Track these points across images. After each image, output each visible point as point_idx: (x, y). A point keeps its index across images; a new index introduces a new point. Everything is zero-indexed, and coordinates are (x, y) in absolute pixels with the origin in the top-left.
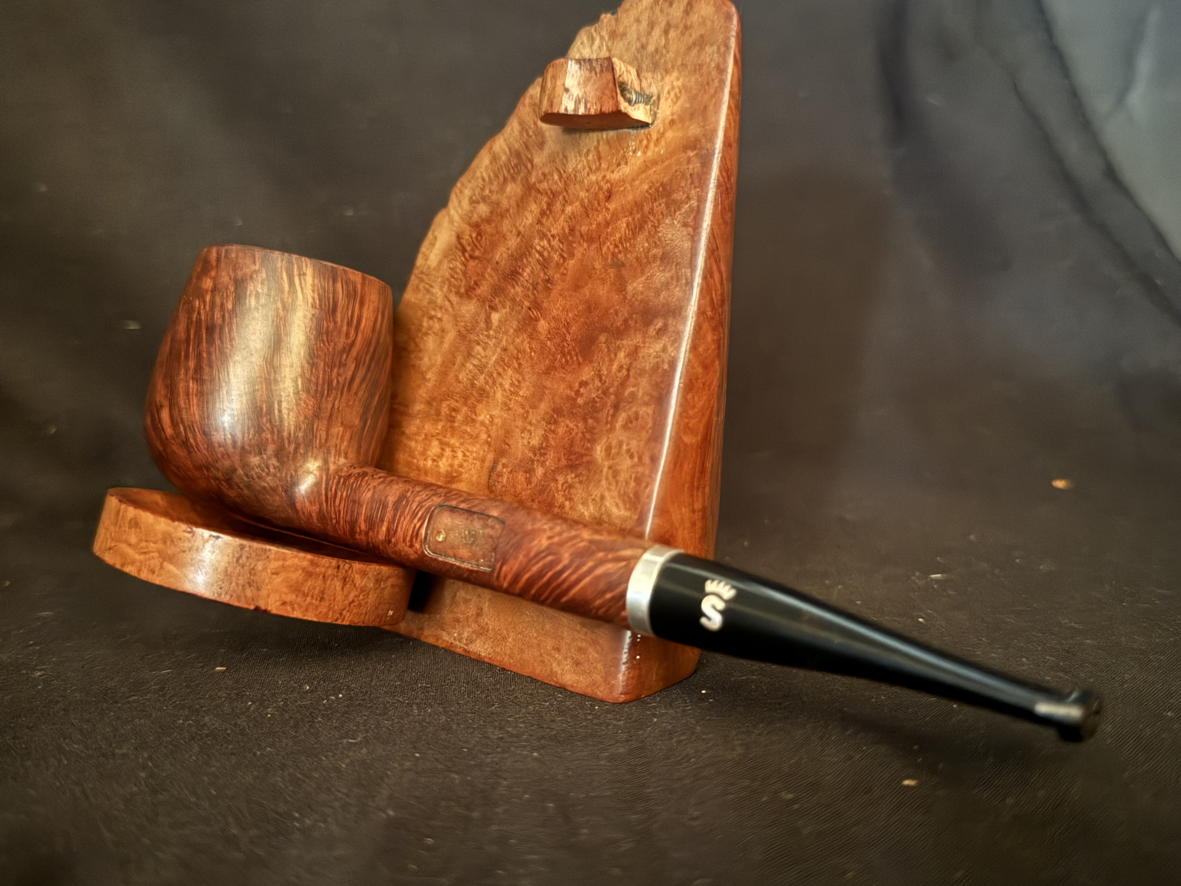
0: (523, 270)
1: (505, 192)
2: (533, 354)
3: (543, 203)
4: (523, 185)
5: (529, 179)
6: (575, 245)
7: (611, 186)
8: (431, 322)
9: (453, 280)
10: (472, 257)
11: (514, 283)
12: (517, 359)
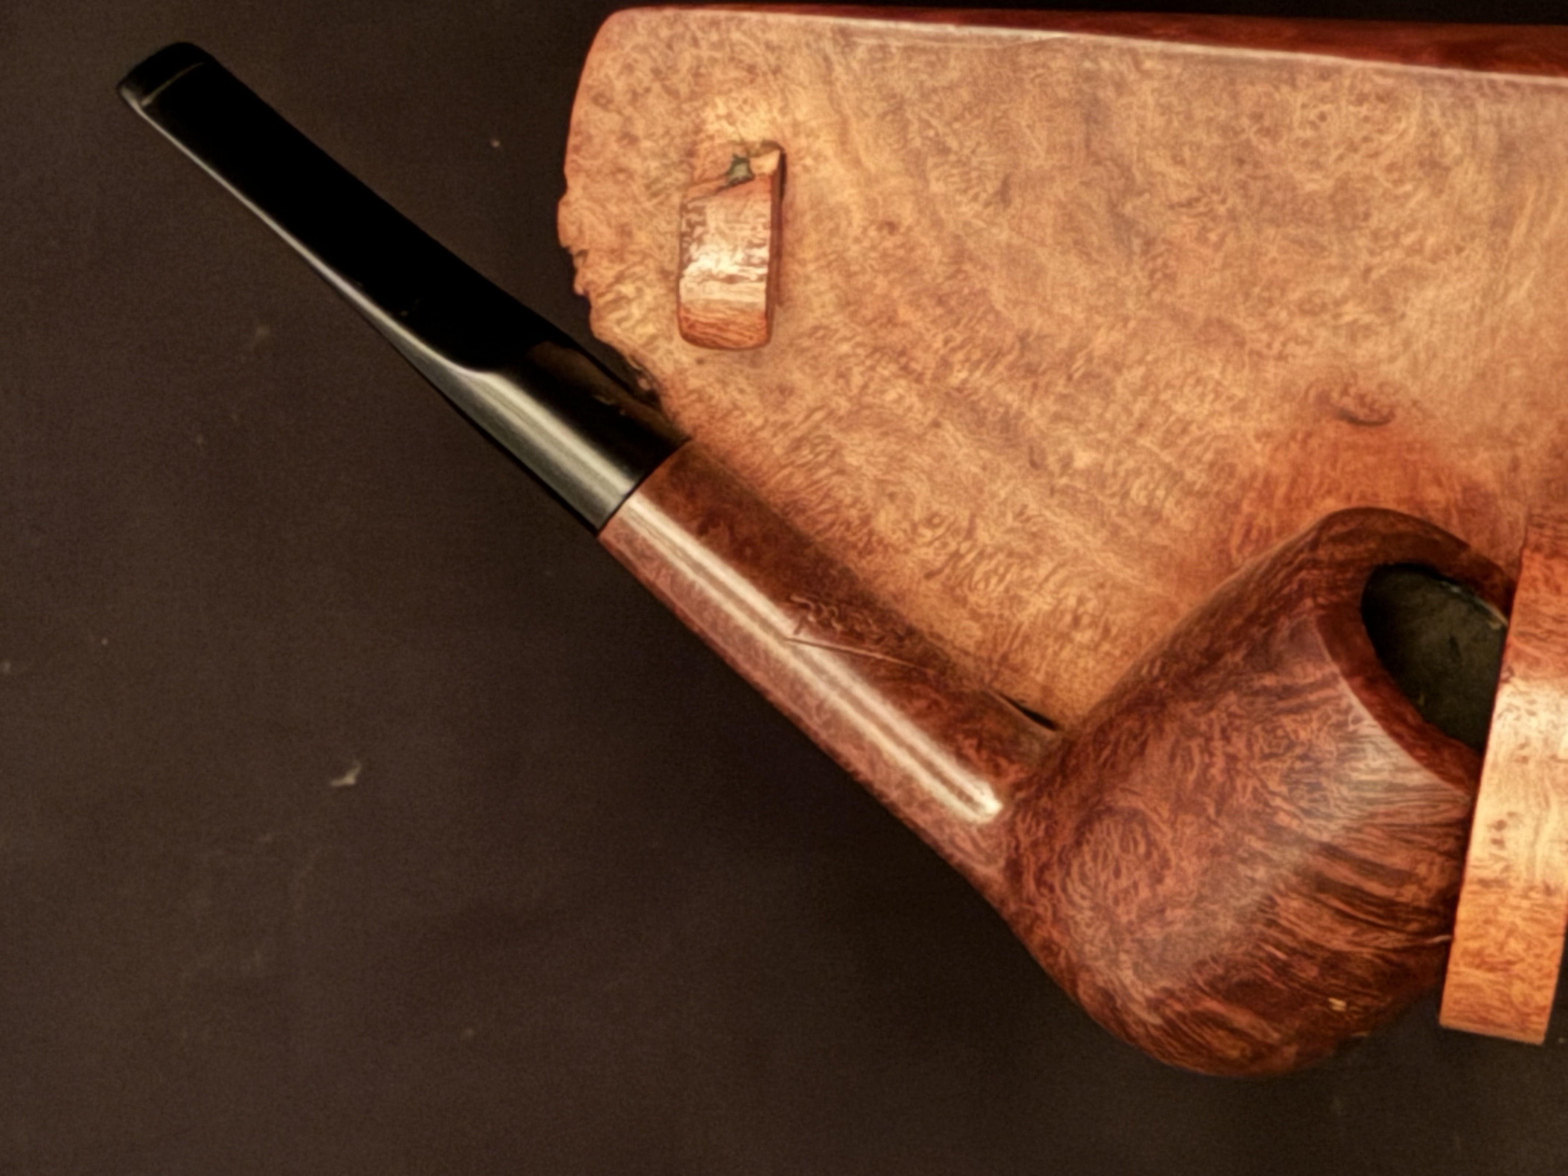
0: (1000, 405)
1: (859, 468)
2: (1149, 358)
3: (886, 373)
4: (850, 426)
5: (842, 412)
6: (966, 291)
7: (872, 222)
8: (1086, 620)
9: (1009, 577)
10: (970, 533)
11: (1022, 421)
12: (1158, 392)
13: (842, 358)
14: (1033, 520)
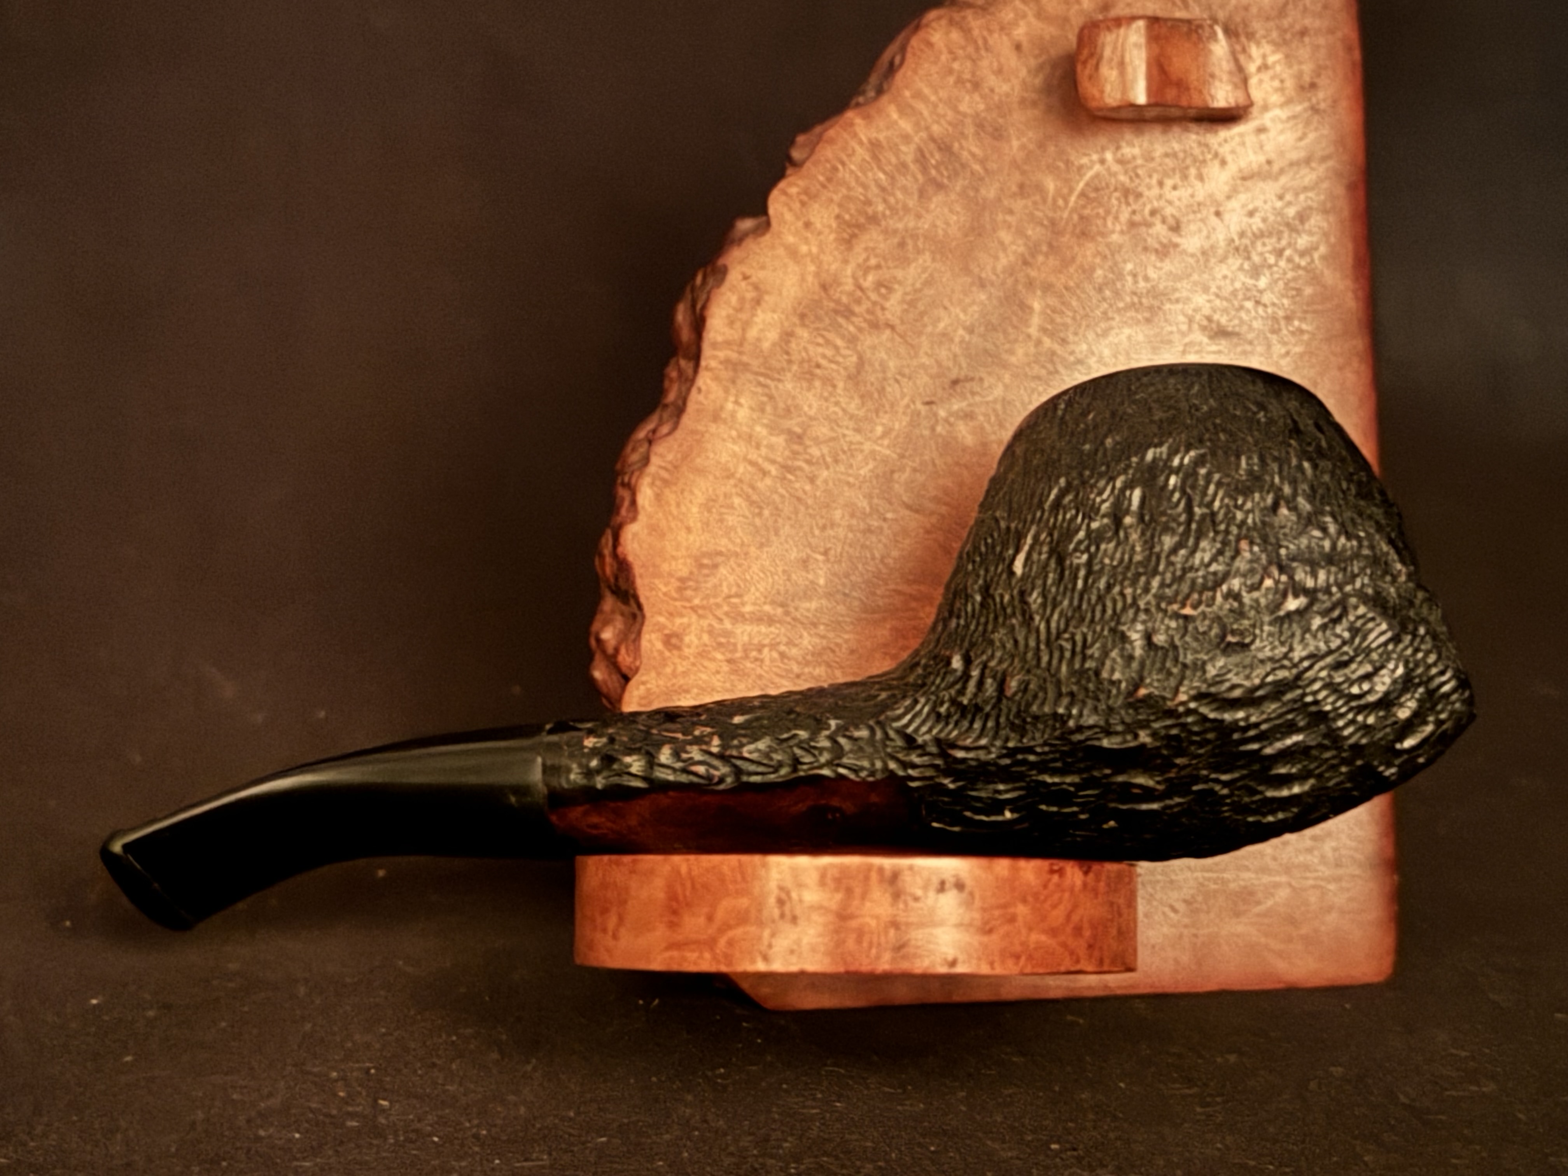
13: (1040, 188)
14: (897, 386)
